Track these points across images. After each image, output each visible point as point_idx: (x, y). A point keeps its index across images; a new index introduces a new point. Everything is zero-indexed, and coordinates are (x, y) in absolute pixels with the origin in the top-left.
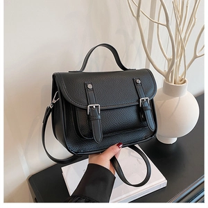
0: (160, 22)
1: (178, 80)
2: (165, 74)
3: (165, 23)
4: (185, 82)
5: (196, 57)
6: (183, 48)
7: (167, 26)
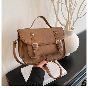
0: (62, 3)
1: (70, 28)
2: (65, 26)
3: (65, 3)
4: (73, 29)
5: (78, 18)
6: (72, 14)
7: (66, 4)
